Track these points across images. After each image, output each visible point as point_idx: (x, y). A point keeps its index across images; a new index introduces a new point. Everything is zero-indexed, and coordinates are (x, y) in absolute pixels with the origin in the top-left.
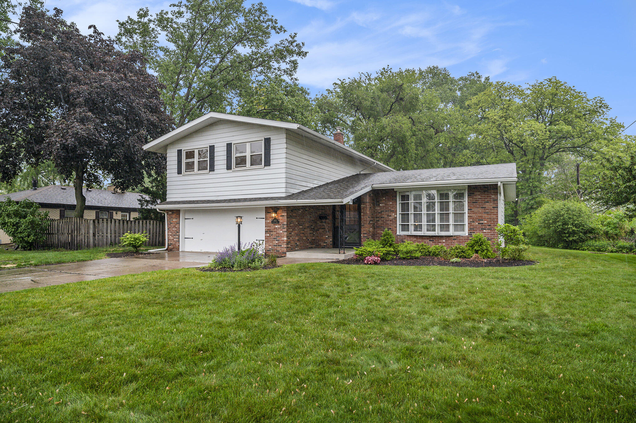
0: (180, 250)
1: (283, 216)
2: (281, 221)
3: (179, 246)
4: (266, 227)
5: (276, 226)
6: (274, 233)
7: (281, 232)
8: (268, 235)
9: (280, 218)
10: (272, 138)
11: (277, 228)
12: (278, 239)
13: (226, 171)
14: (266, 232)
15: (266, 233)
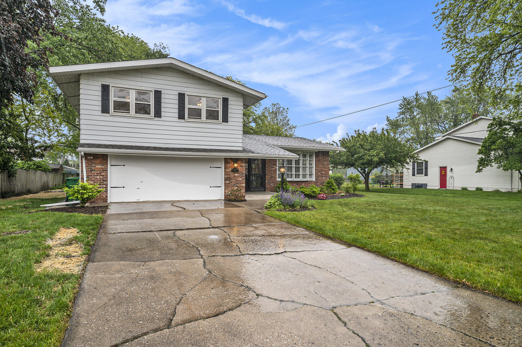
0: (109, 202)
1: (242, 166)
2: (240, 170)
3: (107, 196)
4: (225, 175)
5: (236, 175)
6: (233, 181)
7: (241, 179)
8: (228, 182)
9: (240, 168)
10: (230, 99)
11: (236, 176)
12: (237, 185)
13: (177, 120)
14: (226, 179)
15: (225, 181)
